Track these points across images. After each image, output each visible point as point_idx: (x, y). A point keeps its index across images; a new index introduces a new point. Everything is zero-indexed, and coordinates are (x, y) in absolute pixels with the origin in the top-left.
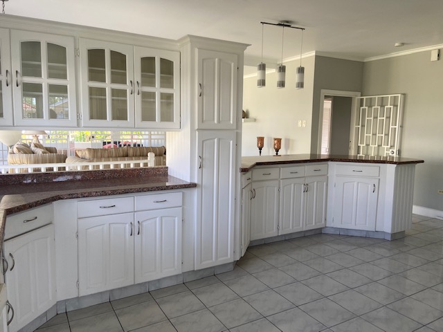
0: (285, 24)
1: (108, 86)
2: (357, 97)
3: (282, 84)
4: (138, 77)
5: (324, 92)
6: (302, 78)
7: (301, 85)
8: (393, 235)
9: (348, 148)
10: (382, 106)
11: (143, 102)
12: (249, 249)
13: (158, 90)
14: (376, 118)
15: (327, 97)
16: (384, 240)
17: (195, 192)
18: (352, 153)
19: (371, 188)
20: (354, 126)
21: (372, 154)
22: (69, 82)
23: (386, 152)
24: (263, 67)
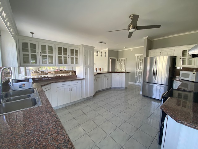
0: (102, 42)
1: (63, 56)
2: (117, 59)
3: (102, 56)
4: (70, 54)
5: (110, 58)
6: (106, 54)
7: (106, 56)
8: (125, 88)
9: (115, 70)
10: (122, 61)
11: (71, 60)
12: (96, 93)
13: (75, 57)
14: (121, 63)
15: (110, 59)
16: (123, 89)
17: (84, 80)
18: (116, 71)
19: (120, 78)
20: (116, 65)
21: (120, 71)
22: (53, 55)
23: (123, 71)
24: (97, 52)
